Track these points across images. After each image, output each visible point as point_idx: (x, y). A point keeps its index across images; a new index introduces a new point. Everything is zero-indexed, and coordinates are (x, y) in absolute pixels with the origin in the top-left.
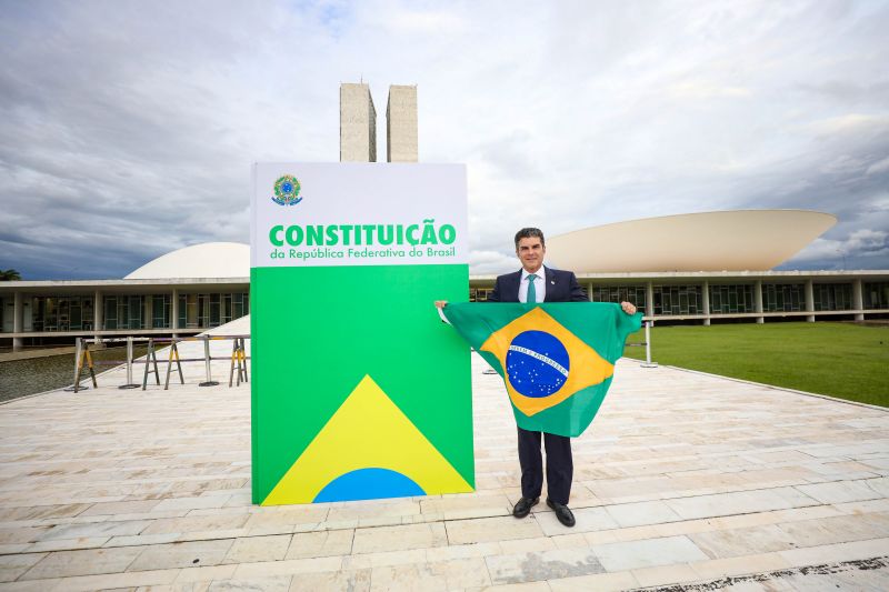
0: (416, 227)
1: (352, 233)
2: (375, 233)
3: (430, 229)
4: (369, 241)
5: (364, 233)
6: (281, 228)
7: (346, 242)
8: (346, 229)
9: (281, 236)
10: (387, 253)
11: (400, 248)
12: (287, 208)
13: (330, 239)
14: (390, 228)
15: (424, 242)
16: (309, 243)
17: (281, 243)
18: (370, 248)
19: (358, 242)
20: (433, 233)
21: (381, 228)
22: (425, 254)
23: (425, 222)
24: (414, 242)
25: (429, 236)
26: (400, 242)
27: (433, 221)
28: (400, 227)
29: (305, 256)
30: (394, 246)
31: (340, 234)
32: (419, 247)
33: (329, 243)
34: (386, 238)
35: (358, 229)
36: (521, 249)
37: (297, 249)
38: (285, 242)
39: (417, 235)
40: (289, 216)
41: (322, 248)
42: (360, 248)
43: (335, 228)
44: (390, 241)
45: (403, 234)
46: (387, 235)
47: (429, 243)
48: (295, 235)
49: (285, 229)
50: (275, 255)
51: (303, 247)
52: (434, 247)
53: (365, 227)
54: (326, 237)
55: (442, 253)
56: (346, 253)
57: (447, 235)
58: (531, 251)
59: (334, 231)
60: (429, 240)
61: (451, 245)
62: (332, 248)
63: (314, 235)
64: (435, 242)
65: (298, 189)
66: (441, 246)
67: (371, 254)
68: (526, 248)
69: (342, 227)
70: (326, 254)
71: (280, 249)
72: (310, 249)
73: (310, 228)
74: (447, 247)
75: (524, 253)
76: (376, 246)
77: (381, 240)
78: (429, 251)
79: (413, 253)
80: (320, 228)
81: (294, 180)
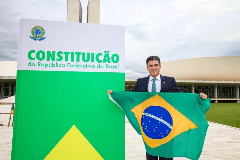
0: (101, 54)
1: (70, 56)
2: (81, 56)
3: (107, 55)
4: (78, 60)
5: (75, 56)
6: (34, 51)
7: (67, 60)
8: (67, 54)
9: (34, 55)
10: (86, 66)
11: (92, 64)
12: (38, 42)
13: (59, 58)
14: (88, 54)
15: (104, 61)
16: (48, 59)
17: (33, 59)
18: (78, 63)
19: (72, 60)
20: (109, 58)
21: (84, 54)
22: (105, 67)
23: (105, 52)
24: (99, 61)
25: (107, 59)
26: (93, 61)
27: (109, 52)
28: (93, 54)
29: (46, 66)
30: (90, 63)
31: (64, 56)
32: (102, 64)
33: (58, 60)
34: (86, 59)
35: (73, 54)
36: (149, 66)
37: (42, 62)
38: (36, 58)
39: (101, 58)
40: (38, 46)
41: (55, 62)
43: (61, 53)
44: (88, 60)
45: (94, 57)
47: (107, 63)
48: (41, 55)
49: (36, 52)
50: (30, 65)
51: (45, 61)
52: (109, 64)
53: (76, 53)
54: (57, 57)
55: (113, 67)
56: (66, 65)
57: (115, 59)
58: (154, 67)
59: (61, 54)
60: (107, 61)
61: (117, 64)
62: (59, 63)
63: (51, 56)
64: (109, 62)
65: (44, 33)
66: (112, 64)
67: (78, 66)
68: (151, 66)
69: (65, 53)
70: (57, 65)
71: (33, 62)
72: (48, 62)
73: (49, 52)
74: (115, 64)
75: (150, 68)
76: (81, 62)
77: (84, 60)
78: (107, 66)
79: (99, 67)
80: (54, 52)
81: (42, 28)
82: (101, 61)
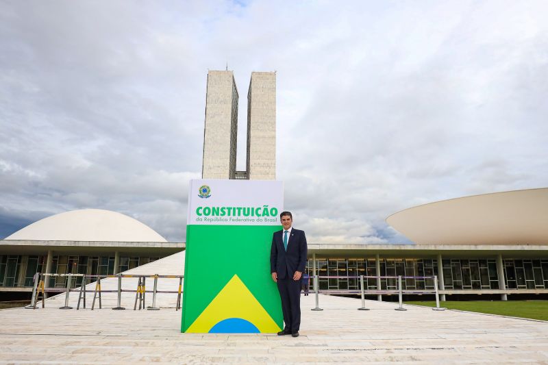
0: (260, 208)
1: (232, 211)
2: (242, 211)
3: (266, 209)
4: (239, 215)
5: (237, 211)
6: (201, 208)
7: (229, 215)
8: (229, 209)
9: (201, 211)
10: (247, 220)
11: (252, 218)
12: (204, 199)
13: (222, 213)
14: (248, 209)
15: (263, 215)
16: (213, 215)
17: (201, 215)
18: (239, 218)
19: (234, 215)
20: (267, 212)
21: (244, 208)
22: (263, 220)
23: (264, 206)
24: (259, 215)
25: (266, 213)
26: (253, 215)
27: (267, 206)
28: (253, 209)
29: (211, 220)
30: (250, 217)
31: (226, 211)
32: (261, 217)
33: (221, 215)
35: (234, 208)
37: (208, 217)
38: (203, 214)
39: (260, 212)
40: (205, 203)
41: (219, 217)
42: (235, 218)
43: (224, 208)
44: (248, 215)
45: (254, 212)
46: (247, 212)
47: (265, 216)
48: (207, 211)
49: (203, 208)
50: (198, 220)
51: (210, 216)
52: (268, 218)
53: (237, 208)
54: (220, 212)
55: (271, 221)
56: (229, 220)
57: (274, 213)
58: (286, 221)
59: (224, 210)
62: (223, 217)
63: (215, 211)
64: (268, 215)
65: (209, 191)
66: (271, 217)
67: (240, 220)
68: (284, 220)
69: (227, 208)
70: (220, 220)
71: (200, 217)
72: (213, 217)
73: (214, 208)
75: (283, 222)
76: (242, 217)
77: (244, 214)
78: (266, 219)
79: (258, 220)
80: (218, 208)
81: (208, 188)
82: (260, 215)
